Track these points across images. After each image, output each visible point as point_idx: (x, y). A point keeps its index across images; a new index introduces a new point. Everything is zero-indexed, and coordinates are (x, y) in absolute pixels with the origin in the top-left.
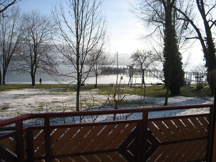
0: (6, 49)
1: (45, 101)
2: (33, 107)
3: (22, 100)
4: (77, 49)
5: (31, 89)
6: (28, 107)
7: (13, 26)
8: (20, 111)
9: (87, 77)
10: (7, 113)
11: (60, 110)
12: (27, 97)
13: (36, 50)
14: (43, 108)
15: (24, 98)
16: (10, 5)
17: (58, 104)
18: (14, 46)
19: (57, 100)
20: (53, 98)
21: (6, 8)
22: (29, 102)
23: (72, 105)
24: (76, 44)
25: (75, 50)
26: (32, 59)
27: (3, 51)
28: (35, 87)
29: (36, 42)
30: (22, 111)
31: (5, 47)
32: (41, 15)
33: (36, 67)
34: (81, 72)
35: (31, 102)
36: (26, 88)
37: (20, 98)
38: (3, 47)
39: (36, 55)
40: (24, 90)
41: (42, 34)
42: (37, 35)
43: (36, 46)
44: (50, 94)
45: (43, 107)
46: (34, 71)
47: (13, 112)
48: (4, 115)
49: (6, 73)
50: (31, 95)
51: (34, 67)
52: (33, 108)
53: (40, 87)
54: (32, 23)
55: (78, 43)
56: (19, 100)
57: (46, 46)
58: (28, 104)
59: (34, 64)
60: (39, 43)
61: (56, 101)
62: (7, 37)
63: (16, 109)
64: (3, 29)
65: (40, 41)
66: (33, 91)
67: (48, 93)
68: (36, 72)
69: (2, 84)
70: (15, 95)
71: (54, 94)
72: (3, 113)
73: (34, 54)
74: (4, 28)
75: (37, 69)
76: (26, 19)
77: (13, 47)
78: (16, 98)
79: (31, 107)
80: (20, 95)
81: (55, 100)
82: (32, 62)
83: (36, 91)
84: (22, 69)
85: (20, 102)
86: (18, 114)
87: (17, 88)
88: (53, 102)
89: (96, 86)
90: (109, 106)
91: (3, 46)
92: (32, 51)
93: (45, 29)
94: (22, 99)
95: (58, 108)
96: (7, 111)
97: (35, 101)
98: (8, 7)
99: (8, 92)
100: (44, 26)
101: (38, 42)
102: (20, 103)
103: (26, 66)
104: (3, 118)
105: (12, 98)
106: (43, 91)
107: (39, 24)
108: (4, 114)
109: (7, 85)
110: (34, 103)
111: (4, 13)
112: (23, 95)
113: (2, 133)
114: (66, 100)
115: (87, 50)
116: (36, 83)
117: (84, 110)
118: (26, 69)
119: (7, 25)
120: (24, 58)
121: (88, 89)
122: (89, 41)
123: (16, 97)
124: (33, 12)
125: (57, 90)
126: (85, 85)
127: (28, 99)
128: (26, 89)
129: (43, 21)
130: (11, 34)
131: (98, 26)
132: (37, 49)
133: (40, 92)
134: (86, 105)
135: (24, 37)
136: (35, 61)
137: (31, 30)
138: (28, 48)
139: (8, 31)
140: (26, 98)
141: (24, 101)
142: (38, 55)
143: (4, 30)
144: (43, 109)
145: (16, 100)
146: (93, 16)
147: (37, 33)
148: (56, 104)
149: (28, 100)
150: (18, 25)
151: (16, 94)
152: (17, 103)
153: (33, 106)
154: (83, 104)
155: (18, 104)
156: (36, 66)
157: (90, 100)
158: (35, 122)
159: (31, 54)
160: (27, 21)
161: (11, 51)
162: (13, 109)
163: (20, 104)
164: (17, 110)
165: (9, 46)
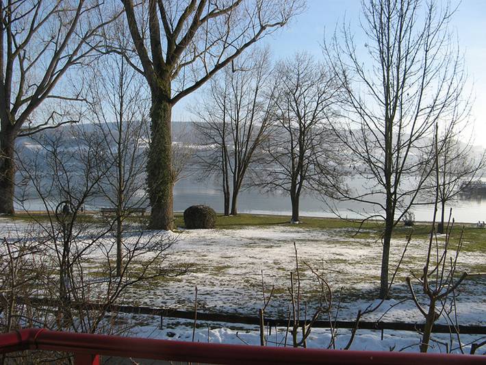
0: (242, 139)
1: (313, 258)
2: (283, 269)
3: (262, 252)
4: (386, 136)
5: (288, 228)
6: (273, 268)
7: (257, 90)
8: (252, 276)
9: (411, 204)
10: (223, 278)
11: (343, 281)
12: (276, 245)
13: (304, 141)
14: (306, 273)
15: (268, 247)
16: (246, 45)
17: (342, 266)
18: (258, 132)
19: (341, 257)
20: (333, 250)
21: (238, 52)
22: (277, 257)
23: (374, 271)
24: (384, 122)
25: (381, 137)
26: (293, 160)
27: (235, 143)
28: (297, 222)
29: (303, 122)
30: (256, 277)
31: (239, 134)
32: (315, 62)
33: (303, 178)
34: (395, 193)
35: (281, 258)
36: (278, 224)
37: (259, 246)
38: (235, 135)
39: (302, 151)
40: (271, 230)
41: (318, 104)
42: (306, 106)
43: (303, 131)
44: (328, 242)
45: (305, 270)
46: (298, 186)
47: (237, 278)
48: (217, 282)
49: (240, 190)
50: (285, 241)
51: (299, 177)
52: (281, 271)
53: (311, 223)
54: (294, 81)
55: (389, 121)
56: (256, 251)
57: (325, 130)
58: (272, 261)
59: (298, 170)
60: (310, 124)
61: (339, 259)
62: (242, 114)
63: (244, 271)
64: (236, 98)
65: (312, 121)
66: (292, 232)
67: (324, 238)
68: (302, 189)
69: (230, 212)
70: (251, 239)
71: (338, 242)
72: (215, 277)
73: (298, 149)
74: (239, 94)
75: (305, 182)
76: (283, 72)
77: (255, 133)
78: (250, 247)
79: (279, 269)
80: (260, 239)
81: (338, 257)
82: (293, 168)
83: (298, 232)
84: (271, 183)
85: (258, 256)
86: (246, 284)
87: (259, 224)
88: (331, 261)
89: (440, 228)
90: (470, 282)
91: (235, 133)
92: (295, 143)
93: (324, 92)
94: (263, 249)
95: (341, 277)
96: (224, 274)
97: (290, 255)
98: (242, 49)
99: (238, 231)
100: (322, 86)
101: (309, 122)
102: (256, 258)
103: (281, 176)
104: (211, 289)
105: (242, 245)
106: (315, 235)
107: (309, 82)
108: (217, 279)
109: (240, 215)
110: (288, 260)
111: (235, 63)
112: (267, 240)
113: (202, 324)
114: (363, 257)
115: (410, 139)
116: (300, 214)
117: (403, 286)
118: (281, 181)
119: (245, 88)
120: (276, 158)
121: (420, 234)
122: (417, 116)
123: (252, 243)
124: (298, 56)
125: (348, 231)
126: (417, 224)
127: (276, 250)
128: (277, 228)
129: (320, 74)
130: (251, 107)
131: (442, 77)
132: (306, 138)
133: (307, 236)
134: (409, 274)
135: (279, 112)
136: (301, 165)
137: (292, 96)
138: (287, 135)
139: (245, 102)
140: (271, 247)
141: (267, 255)
142: (308, 153)
143: (239, 99)
144: (304, 275)
145: (249, 251)
146: (427, 51)
147: (306, 103)
148: (336, 265)
149: (275, 252)
150: (266, 88)
151: (254, 236)
152: (250, 257)
153: (284, 266)
154: (402, 270)
155: (251, 260)
156: (301, 175)
157: (421, 261)
158: (280, 305)
159: (292, 148)
160: (285, 78)
161: (251, 144)
162: (239, 271)
163: (255, 261)
164: (245, 274)
165: (247, 133)
